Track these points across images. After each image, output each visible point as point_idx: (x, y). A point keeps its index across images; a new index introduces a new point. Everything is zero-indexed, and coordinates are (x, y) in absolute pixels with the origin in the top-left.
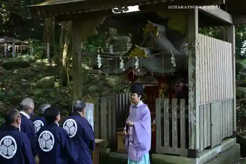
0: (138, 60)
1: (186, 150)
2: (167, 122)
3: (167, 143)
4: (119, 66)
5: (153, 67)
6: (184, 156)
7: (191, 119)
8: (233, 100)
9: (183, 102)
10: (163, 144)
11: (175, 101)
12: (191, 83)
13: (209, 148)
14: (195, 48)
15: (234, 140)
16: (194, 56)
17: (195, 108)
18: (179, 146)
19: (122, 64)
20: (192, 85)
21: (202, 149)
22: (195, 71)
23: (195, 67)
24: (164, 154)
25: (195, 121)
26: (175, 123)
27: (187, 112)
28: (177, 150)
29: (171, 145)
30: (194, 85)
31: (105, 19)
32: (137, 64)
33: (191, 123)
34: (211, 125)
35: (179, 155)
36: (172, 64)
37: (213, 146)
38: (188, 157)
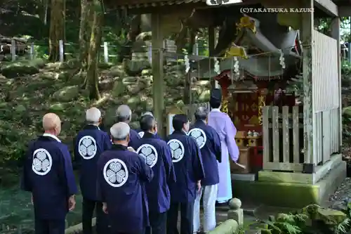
0: (237, 62)
2: (276, 133)
3: (276, 158)
4: (213, 67)
5: (256, 70)
7: (307, 129)
9: (295, 110)
10: (271, 160)
12: (306, 87)
13: (320, 164)
14: (311, 46)
15: (339, 156)
16: (310, 56)
17: (311, 117)
18: (291, 160)
19: (217, 67)
20: (307, 90)
21: (316, 164)
22: (311, 74)
23: (311, 68)
24: (273, 171)
25: (312, 131)
26: (286, 134)
27: (301, 121)
28: (286, 165)
29: (281, 160)
30: (311, 90)
31: (194, 11)
32: (236, 66)
33: (306, 133)
34: (323, 137)
35: (292, 172)
36: (281, 66)
37: (324, 161)
38: (303, 173)
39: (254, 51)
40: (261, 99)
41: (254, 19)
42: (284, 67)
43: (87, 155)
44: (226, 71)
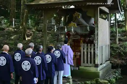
0: (73, 28)
1: (94, 65)
2: (86, 53)
3: (86, 62)
4: (65, 30)
5: (79, 31)
6: (93, 67)
7: (96, 52)
8: (109, 45)
9: (92, 45)
10: (84, 63)
11: (89, 45)
12: (96, 38)
13: (101, 64)
14: (98, 23)
15: (109, 62)
16: (97, 27)
17: (98, 48)
18: (91, 63)
19: (66, 30)
20: (97, 38)
21: (99, 64)
22: (98, 33)
23: (98, 31)
24: (85, 66)
25: (98, 53)
26: (89, 54)
27: (94, 49)
28: (90, 65)
29: (87, 63)
30: (98, 38)
31: (58, 10)
32: (73, 30)
33: (96, 54)
34: (102, 55)
35: (91, 67)
36: (88, 30)
37: (103, 63)
38: (95, 67)
39: (79, 24)
40: (81, 41)
41: (79, 13)
42: (89, 30)
43: (17, 60)
44: (69, 31)
